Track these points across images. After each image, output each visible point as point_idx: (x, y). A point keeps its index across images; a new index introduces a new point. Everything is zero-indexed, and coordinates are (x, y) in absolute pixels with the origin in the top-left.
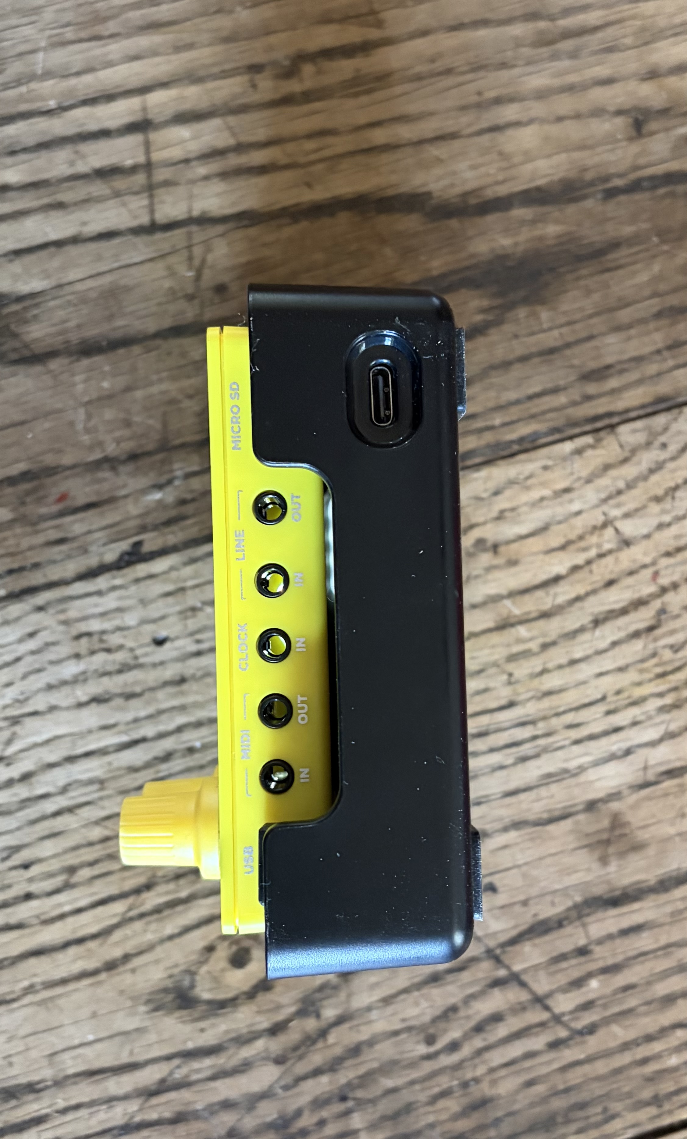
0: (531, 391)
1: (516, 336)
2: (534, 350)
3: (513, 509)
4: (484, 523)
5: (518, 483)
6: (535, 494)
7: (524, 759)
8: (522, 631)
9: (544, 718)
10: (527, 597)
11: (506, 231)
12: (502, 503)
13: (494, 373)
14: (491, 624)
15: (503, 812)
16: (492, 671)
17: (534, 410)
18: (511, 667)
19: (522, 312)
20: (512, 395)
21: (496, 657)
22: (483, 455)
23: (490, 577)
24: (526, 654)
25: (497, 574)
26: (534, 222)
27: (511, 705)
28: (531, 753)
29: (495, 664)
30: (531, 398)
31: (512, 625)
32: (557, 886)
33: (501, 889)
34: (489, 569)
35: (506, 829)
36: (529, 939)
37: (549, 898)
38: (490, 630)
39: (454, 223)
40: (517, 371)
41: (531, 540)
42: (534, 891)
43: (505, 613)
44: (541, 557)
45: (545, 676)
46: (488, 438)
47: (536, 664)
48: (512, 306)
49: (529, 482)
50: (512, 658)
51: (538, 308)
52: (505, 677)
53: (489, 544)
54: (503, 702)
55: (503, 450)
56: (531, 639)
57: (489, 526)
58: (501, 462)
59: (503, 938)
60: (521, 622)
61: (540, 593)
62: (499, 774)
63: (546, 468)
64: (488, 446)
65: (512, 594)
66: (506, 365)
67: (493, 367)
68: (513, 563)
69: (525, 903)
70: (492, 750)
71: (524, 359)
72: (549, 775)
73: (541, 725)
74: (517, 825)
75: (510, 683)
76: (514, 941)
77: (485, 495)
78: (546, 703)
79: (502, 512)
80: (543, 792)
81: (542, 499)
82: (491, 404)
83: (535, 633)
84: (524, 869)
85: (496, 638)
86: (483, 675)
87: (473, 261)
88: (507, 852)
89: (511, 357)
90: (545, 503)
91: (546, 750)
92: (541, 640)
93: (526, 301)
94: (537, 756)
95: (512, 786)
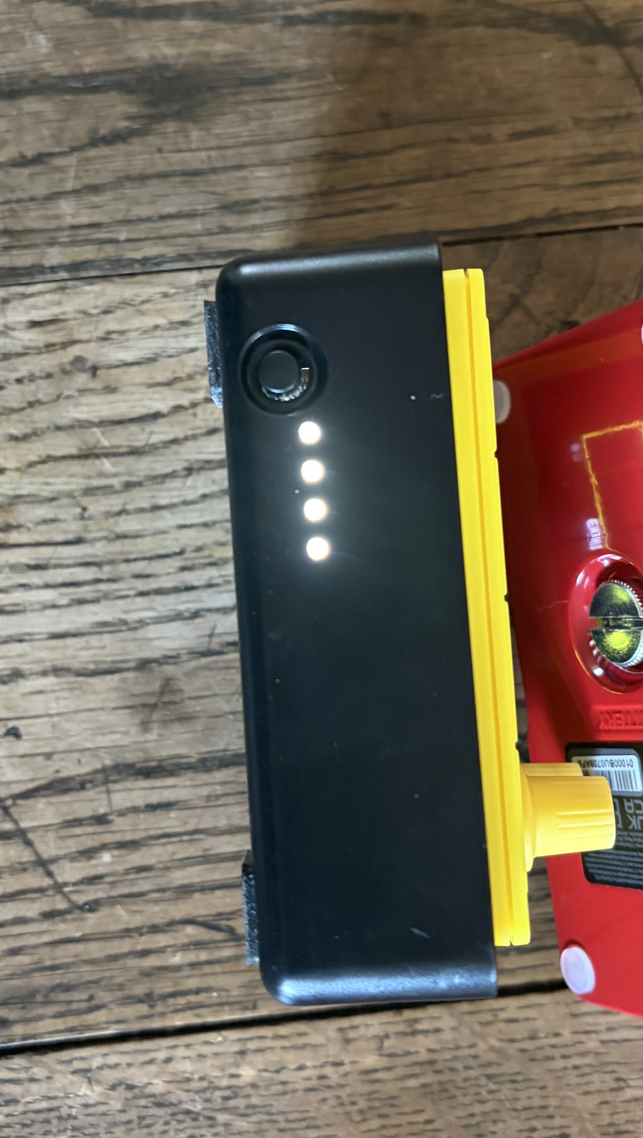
0: (166, 211)
1: (160, 151)
2: (177, 167)
3: (122, 333)
4: (88, 341)
5: (133, 305)
6: (149, 321)
7: (81, 602)
8: (107, 465)
9: (112, 562)
10: (119, 429)
11: (171, 41)
12: (111, 323)
13: (127, 184)
14: (74, 451)
15: (46, 655)
16: (65, 501)
17: (165, 232)
18: (85, 501)
19: (171, 127)
20: (144, 211)
21: (74, 487)
22: (100, 268)
23: (83, 400)
24: (108, 490)
25: (92, 399)
26: (203, 36)
27: (78, 541)
28: (89, 596)
29: (70, 495)
30: (163, 218)
31: (98, 456)
32: (89, 745)
33: (25, 737)
34: (82, 392)
35: (44, 673)
36: (45, 796)
37: (76, 755)
38: (72, 457)
39: (117, 22)
40: (154, 187)
41: (135, 369)
42: (61, 746)
43: (92, 441)
44: (143, 389)
45: (124, 517)
46: (109, 251)
47: (115, 503)
48: (162, 118)
49: (146, 307)
50: (89, 491)
51: (190, 126)
52: (78, 510)
53: (89, 364)
54: (70, 537)
55: (124, 267)
56: (116, 475)
57: (93, 345)
58: (117, 280)
59: (17, 789)
60: (107, 455)
61: (134, 428)
62: (48, 612)
63: (165, 295)
64: (107, 260)
65: (102, 423)
66: (143, 178)
67: (129, 178)
68: (110, 389)
69: (48, 756)
70: (47, 586)
71: (163, 176)
72: (105, 624)
73: (107, 569)
74: (57, 671)
75: (82, 518)
76: (27, 795)
77: (94, 311)
78: (117, 546)
79: (109, 333)
80: (94, 641)
81: (156, 327)
82: (119, 217)
83: (121, 469)
84: (56, 719)
85: (76, 467)
86: (54, 503)
87: (131, 65)
88: (41, 697)
89: (150, 171)
90: (158, 333)
91: (106, 596)
92: (126, 478)
93: (178, 116)
94: (95, 601)
95: (61, 627)
